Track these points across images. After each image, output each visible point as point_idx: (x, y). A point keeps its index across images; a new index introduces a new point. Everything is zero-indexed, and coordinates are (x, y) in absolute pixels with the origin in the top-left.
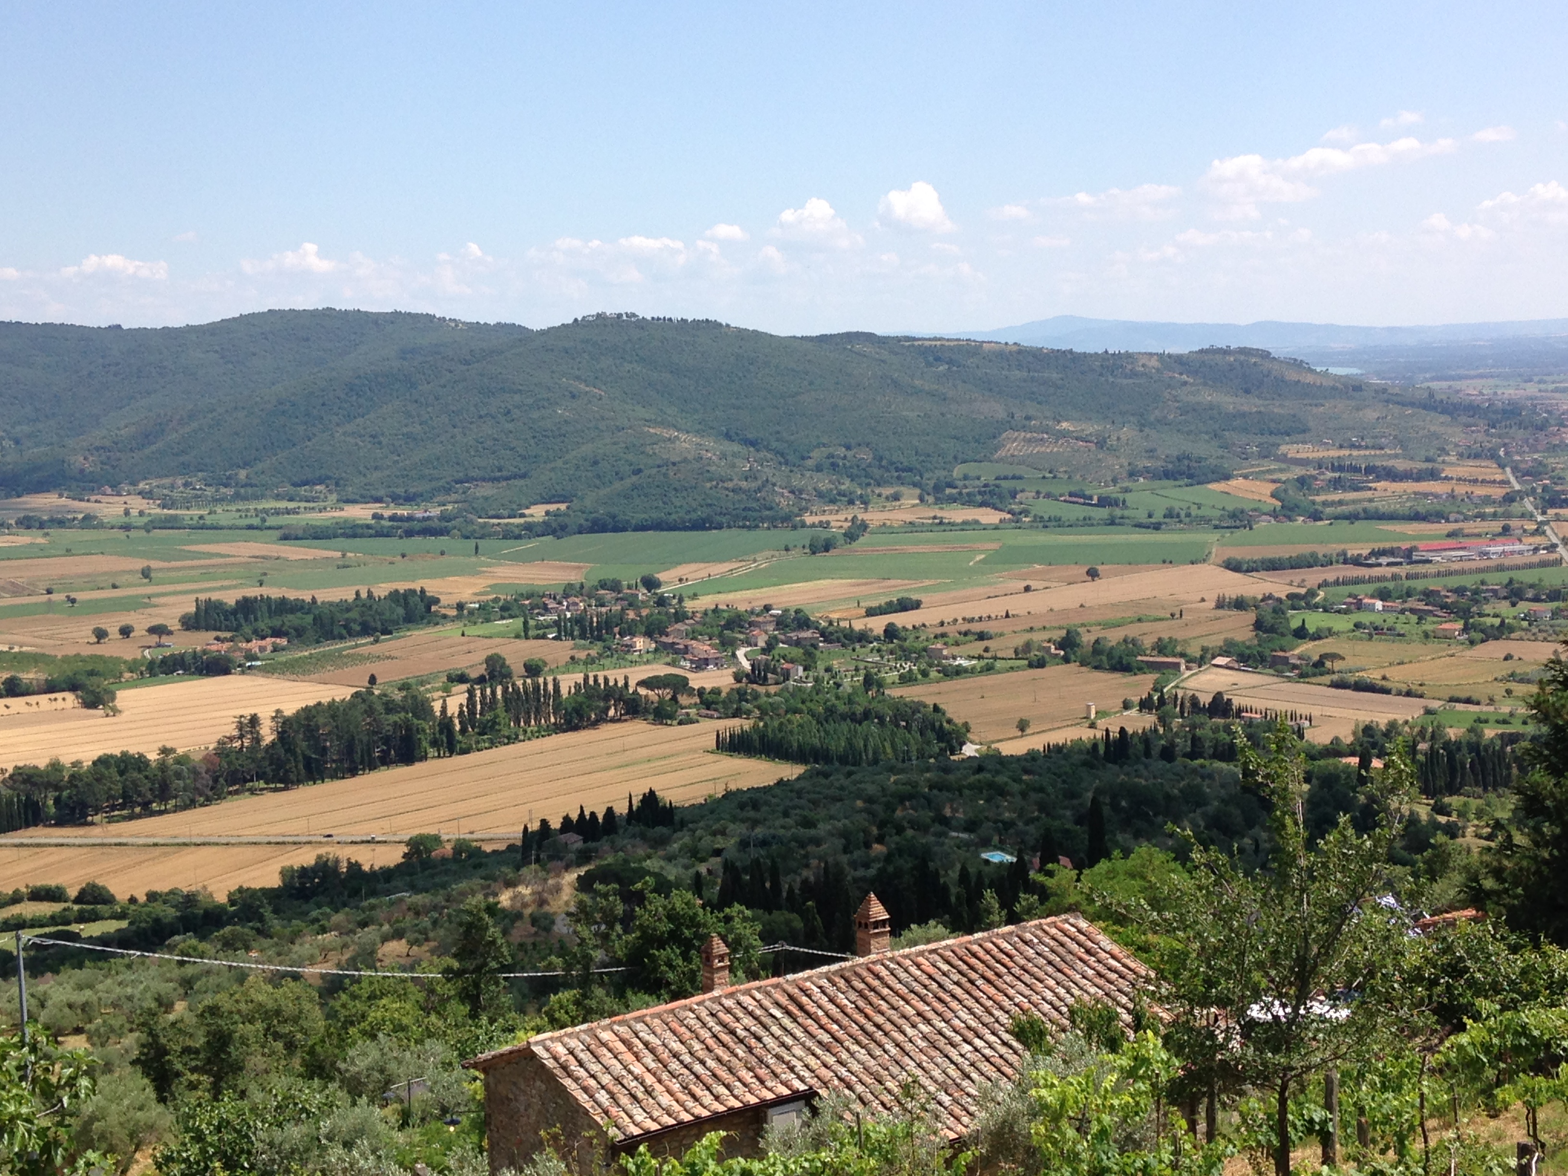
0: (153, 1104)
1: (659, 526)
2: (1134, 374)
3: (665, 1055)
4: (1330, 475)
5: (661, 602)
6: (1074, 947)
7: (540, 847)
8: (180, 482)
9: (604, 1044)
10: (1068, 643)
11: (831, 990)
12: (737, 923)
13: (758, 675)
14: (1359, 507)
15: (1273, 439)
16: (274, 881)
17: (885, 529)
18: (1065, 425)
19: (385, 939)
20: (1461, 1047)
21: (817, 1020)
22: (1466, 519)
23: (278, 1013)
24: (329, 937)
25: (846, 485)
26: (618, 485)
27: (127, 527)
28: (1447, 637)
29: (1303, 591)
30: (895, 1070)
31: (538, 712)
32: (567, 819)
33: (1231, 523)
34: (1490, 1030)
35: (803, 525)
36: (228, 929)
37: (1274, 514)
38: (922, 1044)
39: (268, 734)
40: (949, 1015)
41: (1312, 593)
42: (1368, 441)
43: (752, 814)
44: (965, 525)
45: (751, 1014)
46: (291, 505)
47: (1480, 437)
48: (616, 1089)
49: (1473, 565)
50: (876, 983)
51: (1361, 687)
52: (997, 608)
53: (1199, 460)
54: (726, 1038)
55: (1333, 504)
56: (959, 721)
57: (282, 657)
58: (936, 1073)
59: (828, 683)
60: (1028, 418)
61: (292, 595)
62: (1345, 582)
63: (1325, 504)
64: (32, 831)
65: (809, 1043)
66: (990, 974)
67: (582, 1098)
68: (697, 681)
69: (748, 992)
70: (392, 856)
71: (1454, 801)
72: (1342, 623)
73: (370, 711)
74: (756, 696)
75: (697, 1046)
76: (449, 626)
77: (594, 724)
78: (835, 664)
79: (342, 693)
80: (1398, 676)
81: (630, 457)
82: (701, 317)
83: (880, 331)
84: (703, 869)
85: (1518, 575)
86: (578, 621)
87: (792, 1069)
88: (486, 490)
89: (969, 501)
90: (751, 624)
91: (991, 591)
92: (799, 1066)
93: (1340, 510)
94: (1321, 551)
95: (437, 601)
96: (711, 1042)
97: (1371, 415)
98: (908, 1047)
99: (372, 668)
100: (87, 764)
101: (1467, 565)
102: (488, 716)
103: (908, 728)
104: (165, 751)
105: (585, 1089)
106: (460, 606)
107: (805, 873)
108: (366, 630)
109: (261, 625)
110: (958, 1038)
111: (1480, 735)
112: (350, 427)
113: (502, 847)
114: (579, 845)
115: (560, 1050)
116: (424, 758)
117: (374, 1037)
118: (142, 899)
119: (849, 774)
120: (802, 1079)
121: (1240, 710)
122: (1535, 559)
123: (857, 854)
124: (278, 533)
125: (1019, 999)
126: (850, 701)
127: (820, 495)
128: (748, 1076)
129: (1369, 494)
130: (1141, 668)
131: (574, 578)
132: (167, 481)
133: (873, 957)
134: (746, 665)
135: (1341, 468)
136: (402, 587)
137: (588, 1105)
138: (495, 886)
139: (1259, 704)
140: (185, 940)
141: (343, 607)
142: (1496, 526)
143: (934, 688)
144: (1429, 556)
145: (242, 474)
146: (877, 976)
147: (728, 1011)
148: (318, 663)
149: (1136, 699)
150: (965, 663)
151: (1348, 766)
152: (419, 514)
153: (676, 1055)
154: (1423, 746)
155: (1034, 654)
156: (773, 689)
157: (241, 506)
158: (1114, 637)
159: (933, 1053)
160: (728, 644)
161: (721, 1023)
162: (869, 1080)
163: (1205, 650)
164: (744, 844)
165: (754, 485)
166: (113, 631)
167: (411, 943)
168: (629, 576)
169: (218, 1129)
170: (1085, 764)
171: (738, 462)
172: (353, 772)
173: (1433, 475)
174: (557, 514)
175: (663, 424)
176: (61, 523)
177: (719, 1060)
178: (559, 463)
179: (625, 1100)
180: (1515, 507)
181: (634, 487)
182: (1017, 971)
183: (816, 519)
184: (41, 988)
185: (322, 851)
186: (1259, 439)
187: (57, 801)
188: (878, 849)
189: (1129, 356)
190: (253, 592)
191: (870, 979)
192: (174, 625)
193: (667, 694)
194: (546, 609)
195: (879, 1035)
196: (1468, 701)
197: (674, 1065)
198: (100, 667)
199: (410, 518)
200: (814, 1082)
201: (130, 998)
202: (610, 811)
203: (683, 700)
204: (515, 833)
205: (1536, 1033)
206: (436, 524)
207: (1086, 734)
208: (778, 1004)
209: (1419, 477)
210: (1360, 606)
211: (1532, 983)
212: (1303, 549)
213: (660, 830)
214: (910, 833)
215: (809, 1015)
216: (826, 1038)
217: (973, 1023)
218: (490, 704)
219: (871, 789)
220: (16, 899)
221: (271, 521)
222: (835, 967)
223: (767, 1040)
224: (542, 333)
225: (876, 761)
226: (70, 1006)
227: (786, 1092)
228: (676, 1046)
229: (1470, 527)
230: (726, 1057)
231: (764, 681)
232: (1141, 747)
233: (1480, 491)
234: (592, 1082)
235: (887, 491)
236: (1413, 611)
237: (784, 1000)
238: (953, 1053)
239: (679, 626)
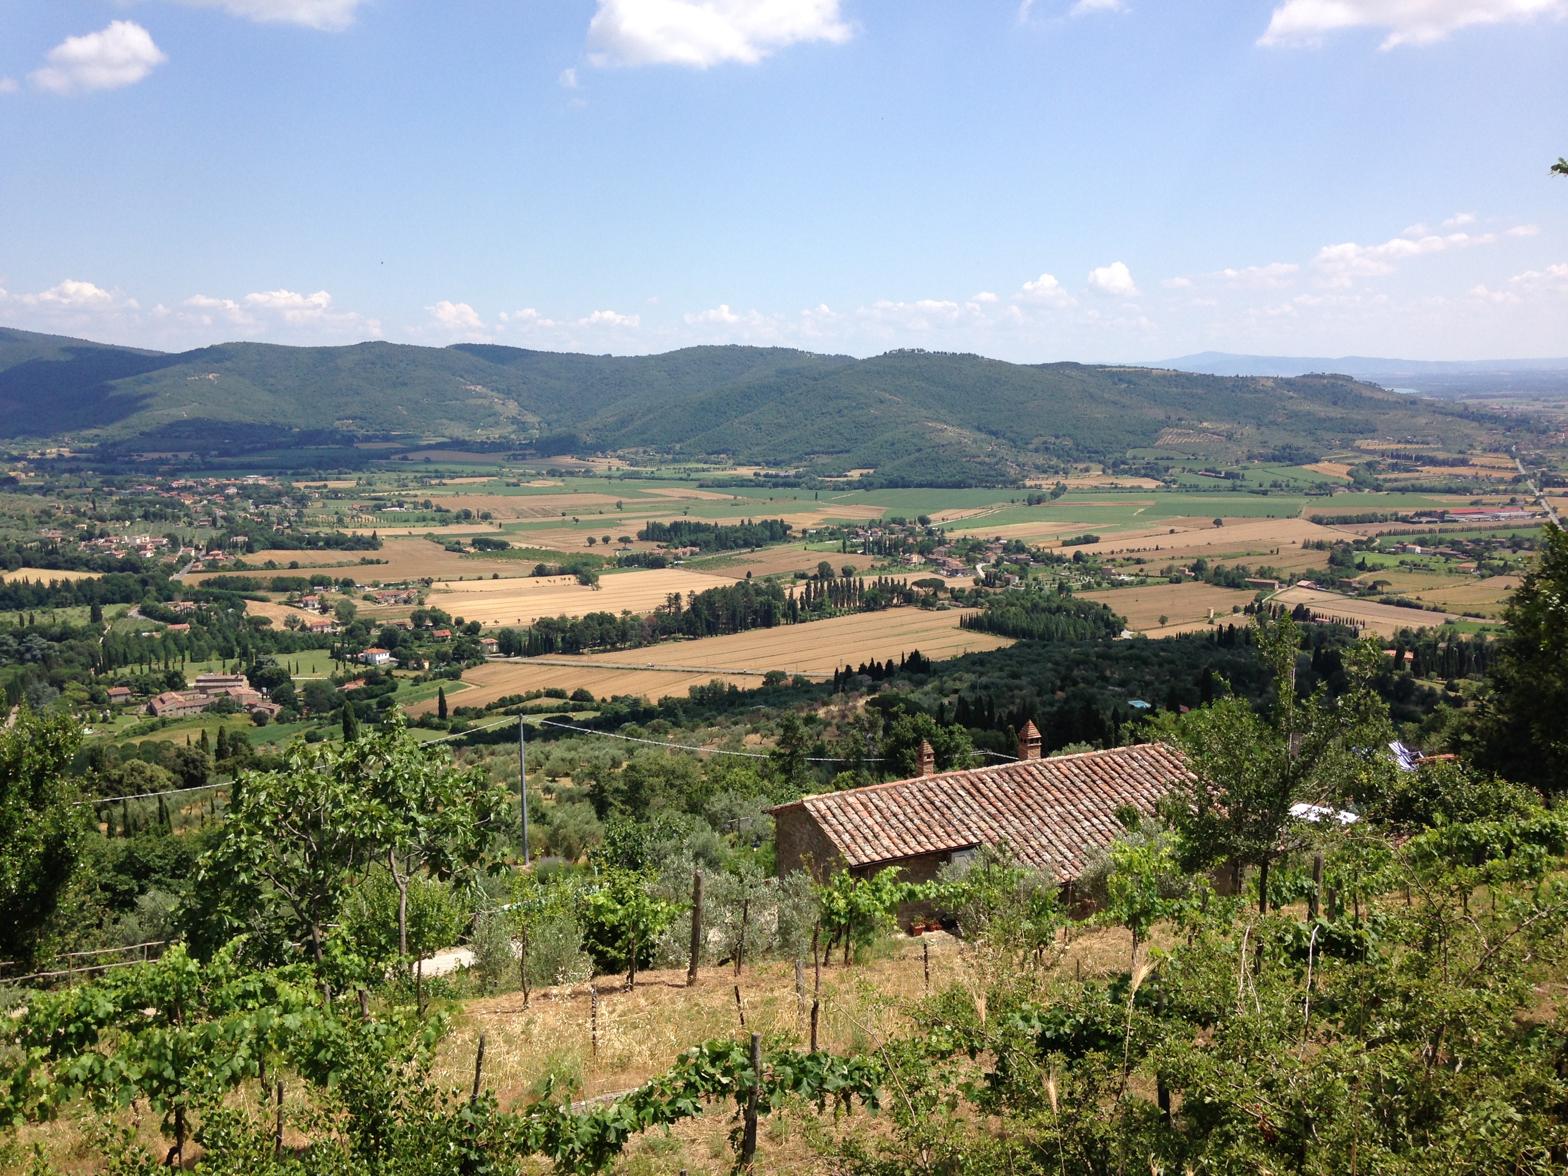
0: (596, 821)
1: (931, 485)
2: (1256, 391)
3: (888, 815)
4: (1390, 461)
5: (930, 533)
6: (1166, 763)
7: (845, 683)
8: (641, 450)
9: (850, 805)
10: (1198, 569)
11: (999, 780)
12: (957, 736)
13: (989, 581)
14: (1409, 483)
15: (1350, 436)
16: (684, 694)
17: (1078, 490)
18: (1205, 424)
19: (747, 733)
20: (1419, 845)
21: (988, 799)
22: (1485, 493)
23: (673, 772)
24: (715, 729)
25: (1054, 461)
26: (906, 459)
27: (609, 477)
28: (1465, 572)
29: (1365, 539)
30: (1037, 834)
31: (849, 598)
32: (863, 666)
33: (1317, 491)
34: (1442, 834)
35: (1024, 487)
36: (655, 721)
37: (1348, 486)
38: (1057, 819)
39: (685, 606)
40: (1076, 801)
41: (1371, 540)
42: (1419, 438)
43: (979, 668)
44: (1132, 489)
45: (945, 792)
46: (705, 466)
47: (1499, 437)
48: (855, 833)
49: (1487, 524)
50: (1029, 778)
51: (1401, 604)
52: (1150, 543)
53: (1298, 449)
54: (928, 806)
55: (1390, 480)
56: (1120, 615)
57: (697, 559)
58: (1065, 838)
59: (1034, 588)
60: (1180, 419)
61: (703, 521)
62: (1395, 534)
63: (1385, 480)
64: (548, 656)
65: (982, 813)
66: (1106, 777)
67: (833, 836)
68: (950, 583)
69: (944, 779)
70: (756, 683)
71: (1461, 682)
72: (1391, 561)
73: (746, 594)
74: (987, 594)
75: (909, 810)
76: (797, 544)
77: (884, 608)
78: (1040, 576)
79: (729, 582)
80: (1428, 598)
81: (915, 440)
82: (966, 351)
83: (1083, 362)
84: (946, 701)
85: (1519, 532)
86: (877, 543)
87: (969, 829)
88: (824, 459)
89: (1136, 473)
90: (987, 549)
91: (1147, 532)
92: (974, 828)
93: (1395, 484)
94: (1380, 512)
95: (790, 528)
96: (918, 808)
97: (1422, 421)
98: (1047, 820)
99: (750, 568)
100: (581, 618)
101: (1483, 525)
102: (818, 600)
103: (1085, 618)
104: (625, 613)
105: (836, 832)
106: (804, 532)
107: (1011, 707)
108: (746, 544)
109: (684, 539)
110: (1081, 817)
111: (1484, 639)
112: (743, 419)
113: (822, 681)
114: (870, 682)
115: (822, 807)
116: (778, 624)
117: (726, 791)
118: (609, 700)
119: (1045, 646)
120: (975, 835)
121: (1315, 616)
122: (1533, 522)
123: (1046, 697)
124: (697, 483)
125: (1125, 794)
126: (1048, 599)
127: (1037, 467)
128: (940, 831)
129: (1416, 475)
130: (1247, 586)
131: (876, 516)
132: (634, 450)
133: (1028, 761)
134: (982, 575)
135: (1398, 457)
136: (770, 518)
137: (837, 842)
138: (816, 705)
139: (1329, 613)
140: (630, 726)
141: (734, 529)
142: (1507, 498)
143: (1106, 593)
144: (1456, 517)
145: (678, 447)
146: (1030, 774)
147: (931, 789)
148: (718, 563)
149: (1243, 606)
150: (1126, 579)
151: (1388, 656)
152: (782, 474)
153: (895, 815)
154: (1442, 645)
155: (1174, 574)
156: (998, 590)
157: (677, 466)
158: (1229, 565)
159: (1064, 825)
160: (971, 561)
161: (926, 797)
162: (1019, 839)
163: (1293, 575)
164: (973, 687)
165: (994, 460)
166: (599, 539)
167: (763, 737)
168: (910, 515)
169: (624, 839)
170: (1205, 647)
171: (985, 445)
172: (735, 631)
173: (1464, 463)
174: (867, 476)
175: (938, 420)
176: (572, 474)
177: (922, 819)
178: (870, 444)
179: (860, 841)
180: (1521, 486)
181: (918, 460)
182: (1125, 776)
183: (1033, 483)
184: (548, 748)
185: (714, 677)
186: (1341, 436)
187: (563, 639)
188: (1060, 694)
189: (1253, 378)
190: (681, 519)
191: (1025, 775)
192: (634, 537)
193: (931, 591)
194: (857, 535)
195: (1028, 811)
196: (1477, 616)
197: (893, 821)
198: (591, 561)
199: (777, 476)
200: (983, 838)
201: (597, 758)
202: (890, 663)
203: (941, 595)
204: (831, 674)
205: (1475, 838)
206: (792, 480)
207: (1206, 628)
208: (963, 788)
209: (1453, 464)
210: (1404, 550)
211: (1486, 804)
212: (1368, 511)
213: (920, 676)
214: (1082, 685)
215: (983, 795)
216: (993, 811)
217: (1092, 808)
218: (819, 593)
219: (1058, 657)
220: (538, 696)
221: (694, 475)
222: (1003, 766)
223: (955, 809)
224: (863, 361)
225: (1063, 639)
226: (563, 760)
227: (964, 843)
228: (896, 809)
229: (1486, 499)
230: (927, 818)
231: (993, 585)
232: (1243, 638)
233: (1496, 474)
234: (840, 828)
235: (1081, 466)
236: (1442, 554)
237: (967, 785)
238: (1078, 827)
239: (941, 549)
